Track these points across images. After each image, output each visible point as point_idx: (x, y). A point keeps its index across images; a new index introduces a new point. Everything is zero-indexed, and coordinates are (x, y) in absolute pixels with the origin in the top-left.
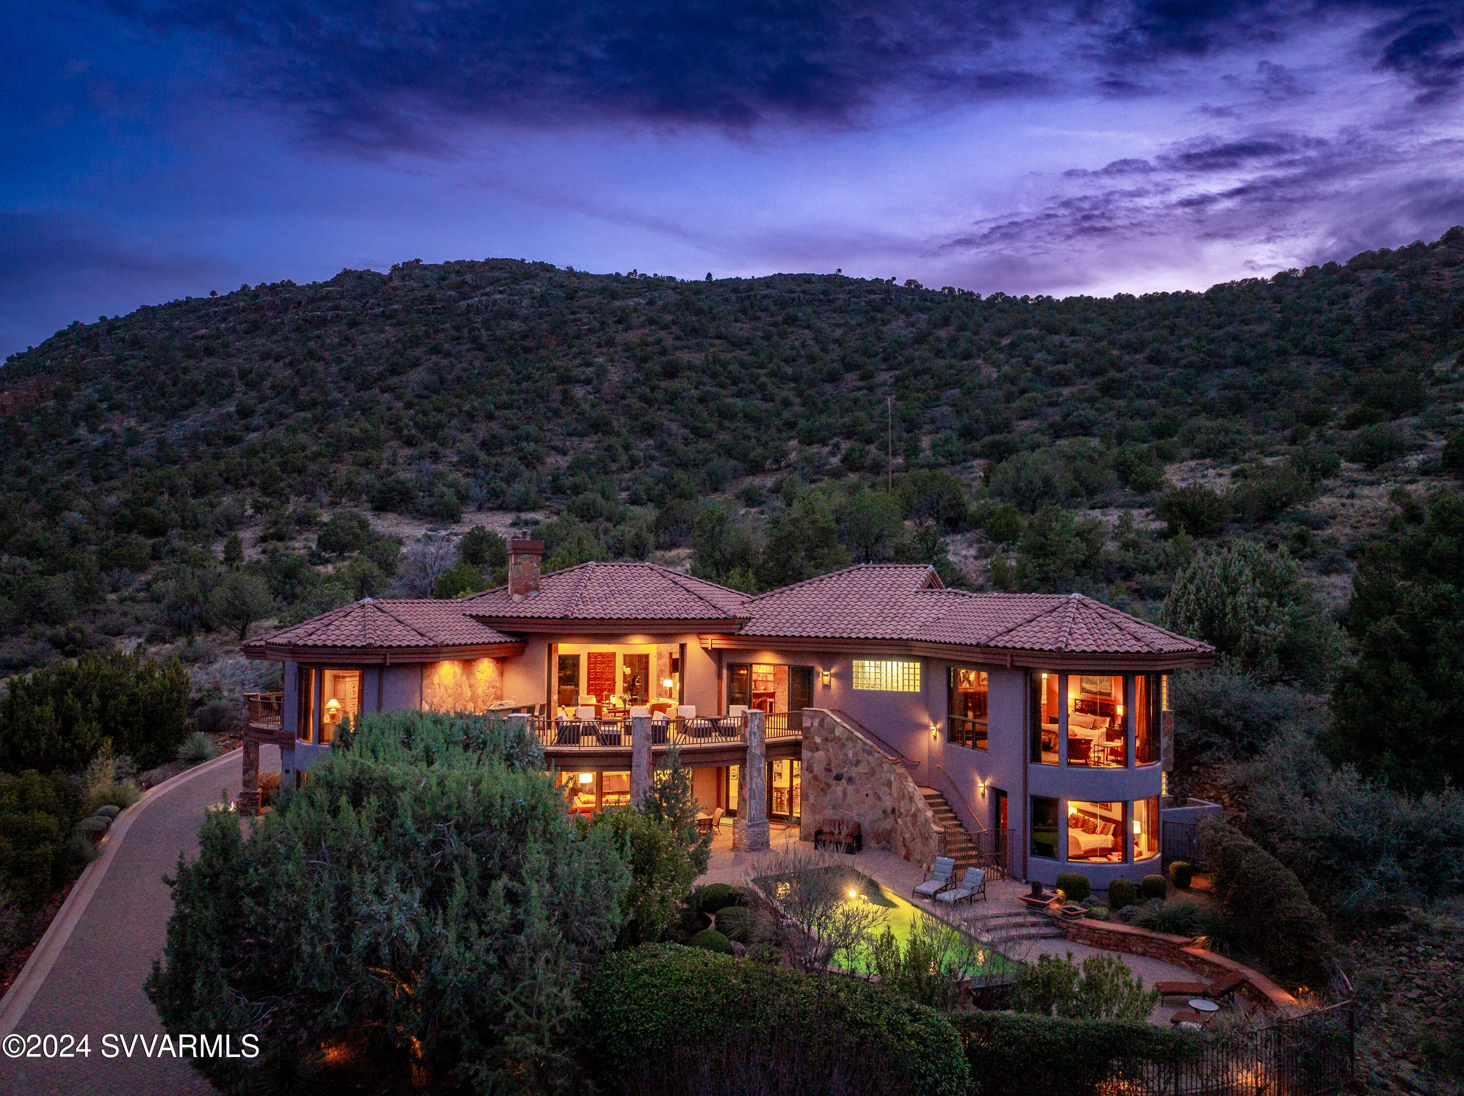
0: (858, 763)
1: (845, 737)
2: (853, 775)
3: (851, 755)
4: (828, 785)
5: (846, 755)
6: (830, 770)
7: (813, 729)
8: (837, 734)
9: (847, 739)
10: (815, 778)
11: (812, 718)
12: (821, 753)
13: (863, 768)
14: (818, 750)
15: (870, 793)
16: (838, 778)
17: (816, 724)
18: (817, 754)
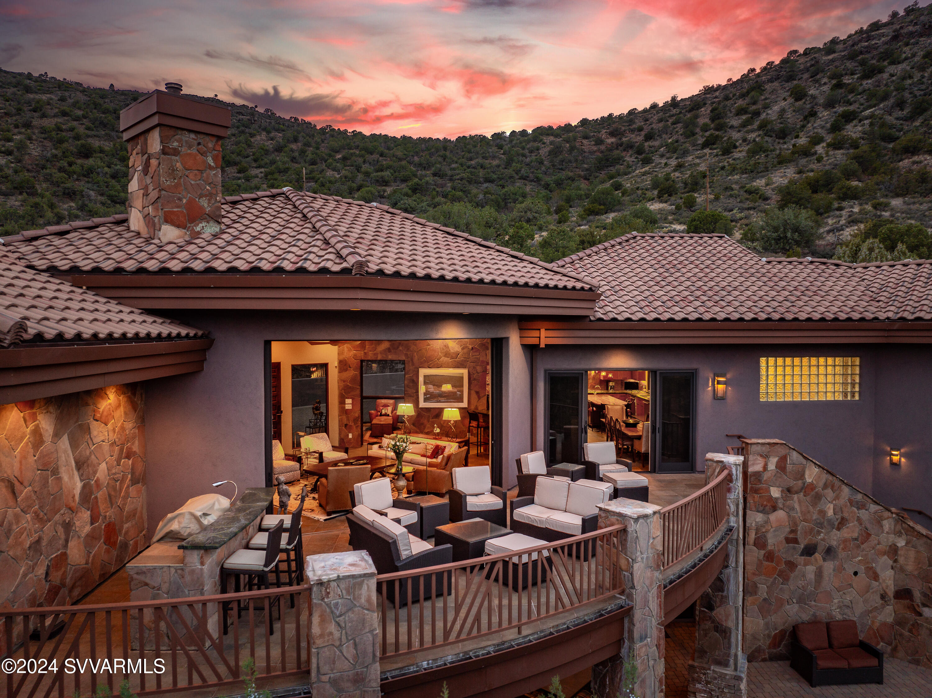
0: (843, 522)
1: (821, 484)
2: (834, 543)
3: (830, 513)
4: (792, 565)
5: (822, 513)
6: (795, 541)
7: (766, 476)
8: (809, 480)
9: (825, 487)
10: (770, 556)
11: (766, 457)
12: (780, 514)
13: (848, 532)
14: (774, 508)
15: (861, 569)
16: (809, 551)
17: (772, 466)
18: (773, 517)
